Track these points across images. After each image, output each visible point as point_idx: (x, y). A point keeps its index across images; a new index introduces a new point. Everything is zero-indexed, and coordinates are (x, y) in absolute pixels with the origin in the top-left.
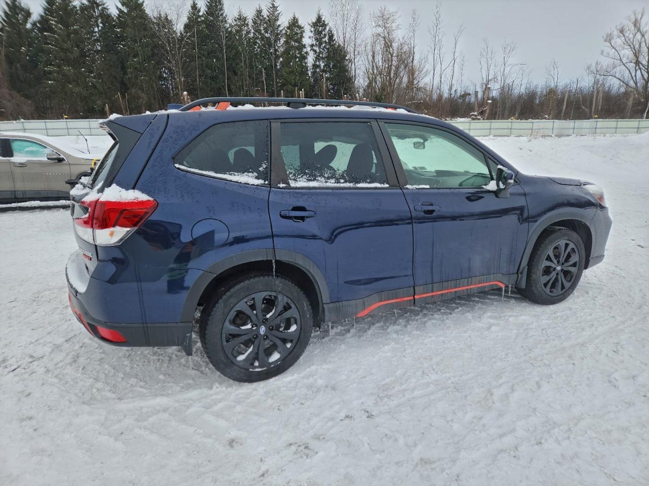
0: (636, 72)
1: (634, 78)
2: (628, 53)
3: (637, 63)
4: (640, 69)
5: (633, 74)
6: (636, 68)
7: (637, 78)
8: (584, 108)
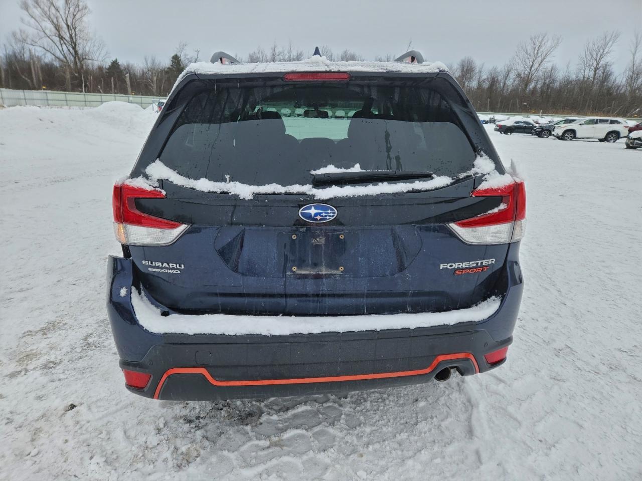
0: (62, 47)
1: (62, 52)
2: (49, 26)
3: (61, 38)
4: (65, 43)
5: (61, 49)
6: (60, 42)
7: (65, 52)
8: (24, 77)
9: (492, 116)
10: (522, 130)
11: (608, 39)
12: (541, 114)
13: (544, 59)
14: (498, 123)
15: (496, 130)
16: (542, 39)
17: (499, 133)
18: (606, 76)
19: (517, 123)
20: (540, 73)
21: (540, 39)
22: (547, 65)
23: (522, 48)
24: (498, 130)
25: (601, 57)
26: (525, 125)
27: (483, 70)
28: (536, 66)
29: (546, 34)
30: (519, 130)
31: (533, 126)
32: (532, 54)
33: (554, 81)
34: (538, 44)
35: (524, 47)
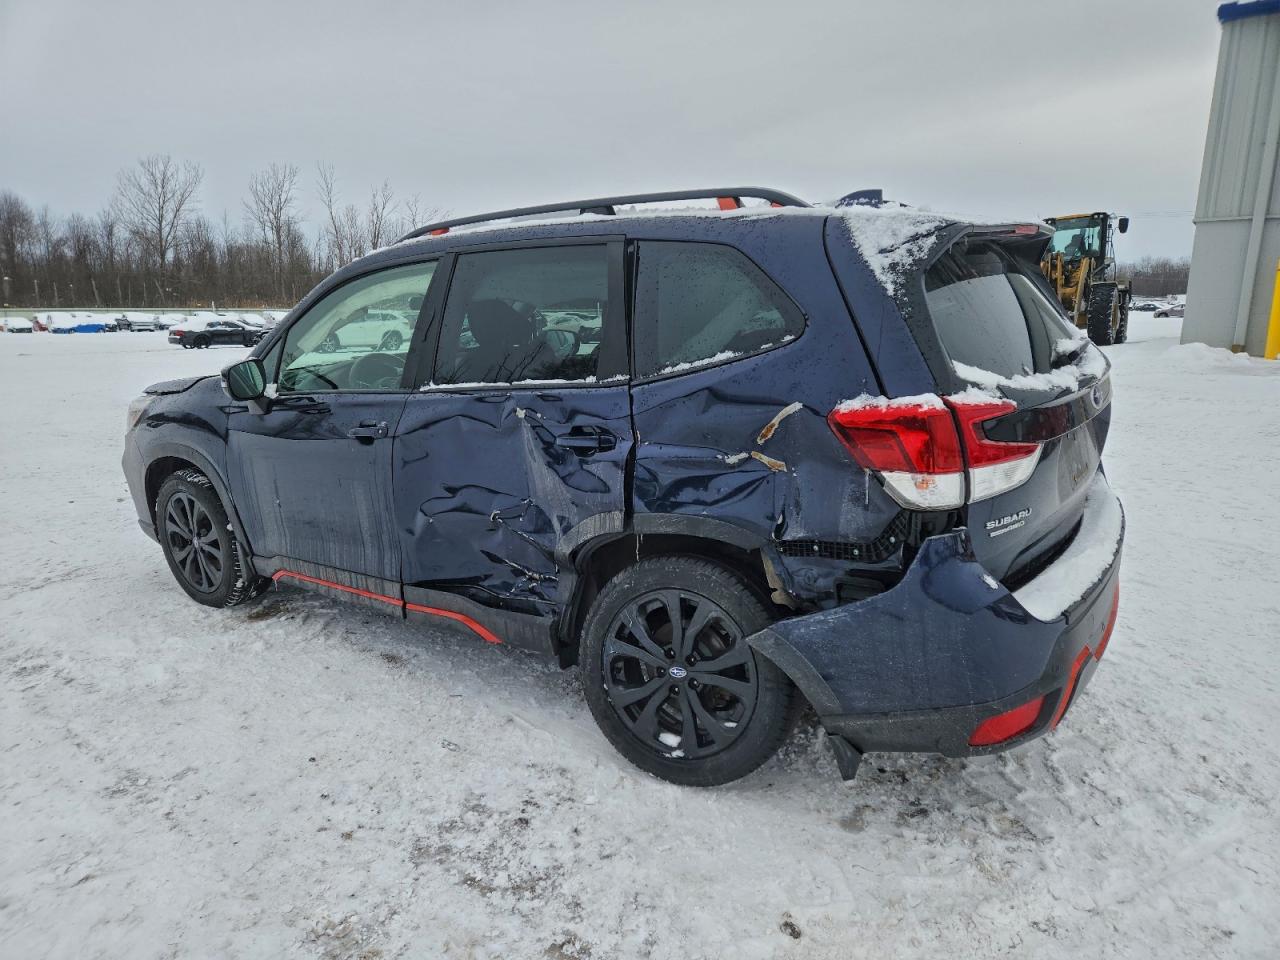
9: (119, 316)
10: (226, 339)
11: (281, 178)
12: (214, 309)
13: (180, 205)
14: (171, 328)
15: (173, 341)
16: (166, 167)
17: (181, 346)
18: (295, 241)
19: (211, 325)
20: (180, 231)
21: (162, 168)
22: (188, 216)
23: (129, 180)
24: (179, 342)
25: (280, 209)
26: (229, 329)
27: (48, 220)
28: (169, 217)
29: (169, 158)
30: (222, 339)
31: (244, 329)
32: (153, 194)
33: (209, 246)
34: (159, 176)
35: (132, 178)
